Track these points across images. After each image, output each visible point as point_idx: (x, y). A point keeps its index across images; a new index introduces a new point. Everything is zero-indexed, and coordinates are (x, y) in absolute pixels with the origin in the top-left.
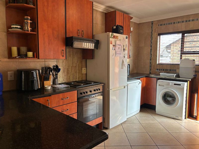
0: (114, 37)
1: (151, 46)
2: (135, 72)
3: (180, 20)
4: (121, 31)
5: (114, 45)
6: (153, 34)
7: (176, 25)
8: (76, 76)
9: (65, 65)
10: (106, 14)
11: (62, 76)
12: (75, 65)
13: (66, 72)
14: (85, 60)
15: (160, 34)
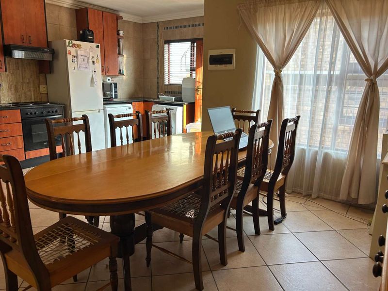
0: (74, 46)
1: (158, 58)
2: (140, 96)
3: (186, 23)
4: (89, 37)
5: (74, 56)
6: (159, 40)
7: (183, 29)
8: (31, 96)
9: (11, 80)
10: (76, 10)
11: (8, 94)
12: (28, 81)
13: (13, 90)
14: (44, 75)
15: (168, 42)
